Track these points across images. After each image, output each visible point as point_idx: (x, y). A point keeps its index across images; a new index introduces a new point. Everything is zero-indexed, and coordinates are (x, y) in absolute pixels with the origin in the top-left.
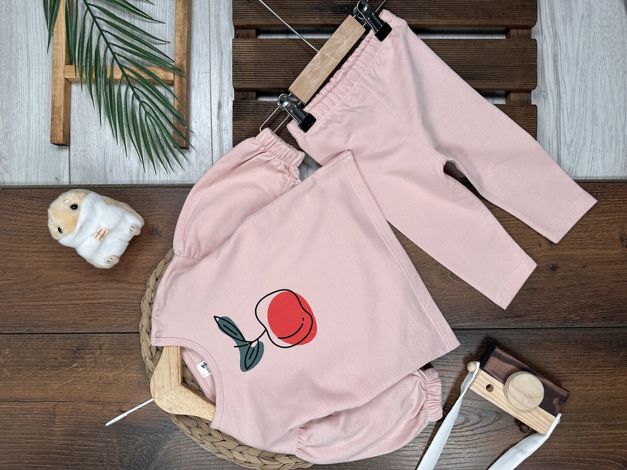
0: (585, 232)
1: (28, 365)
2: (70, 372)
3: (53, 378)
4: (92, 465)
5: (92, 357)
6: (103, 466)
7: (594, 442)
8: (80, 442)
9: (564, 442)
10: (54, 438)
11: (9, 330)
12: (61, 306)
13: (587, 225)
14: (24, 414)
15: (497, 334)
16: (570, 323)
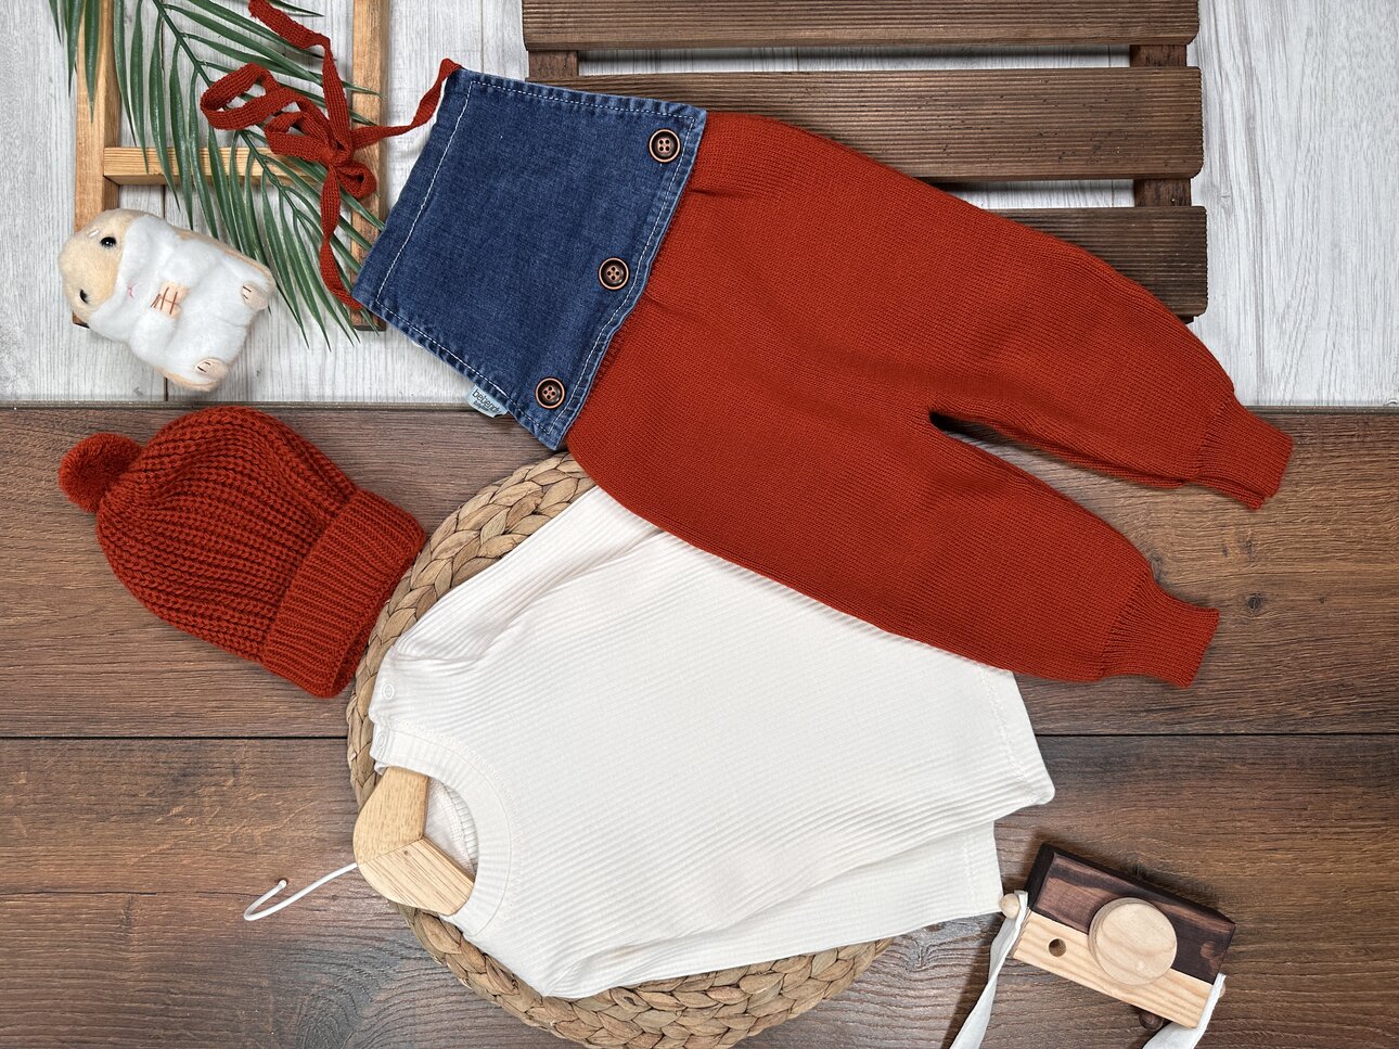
0: (1324, 523)
1: (69, 810)
2: (165, 827)
3: (125, 839)
4: (212, 1038)
5: (215, 791)
6: (237, 1039)
7: (1338, 986)
8: (185, 988)
9: (1272, 987)
10: (126, 976)
11: (29, 729)
12: (148, 676)
13: (1328, 508)
14: (60, 922)
15: (1125, 746)
16: (1289, 725)
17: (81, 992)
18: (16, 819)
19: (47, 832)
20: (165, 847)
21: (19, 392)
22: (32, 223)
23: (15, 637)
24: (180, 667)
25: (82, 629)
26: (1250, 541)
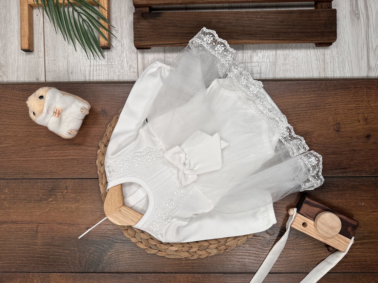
1: (20, 200)
2: (47, 204)
3: (36, 208)
4: (61, 265)
5: (61, 194)
8: (53, 251)
10: (36, 247)
11: (8, 176)
12: (42, 161)
14: (17, 231)
17: (24, 251)
18: (5, 202)
19: (14, 206)
20: (47, 210)
21: (4, 80)
23: (4, 150)
24: (51, 158)
25: (23, 148)
26: (366, 118)
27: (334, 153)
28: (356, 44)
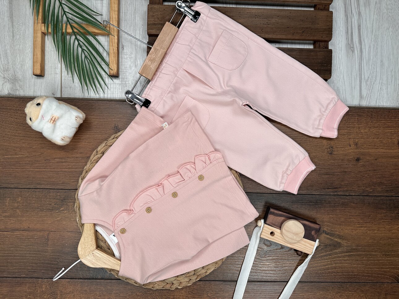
0: (377, 139)
1: (33, 208)
2: (59, 213)
3: (48, 216)
5: (73, 204)
7: (378, 264)
9: (360, 264)
10: (47, 254)
11: (22, 186)
12: (55, 172)
13: (379, 134)
14: (29, 239)
15: (322, 198)
16: (366, 193)
17: (34, 258)
18: (18, 210)
19: (26, 214)
20: (59, 219)
21: (20, 94)
22: (25, 47)
23: (18, 161)
24: (64, 170)
25: (37, 159)
26: (357, 143)
27: (327, 174)
28: (350, 75)
